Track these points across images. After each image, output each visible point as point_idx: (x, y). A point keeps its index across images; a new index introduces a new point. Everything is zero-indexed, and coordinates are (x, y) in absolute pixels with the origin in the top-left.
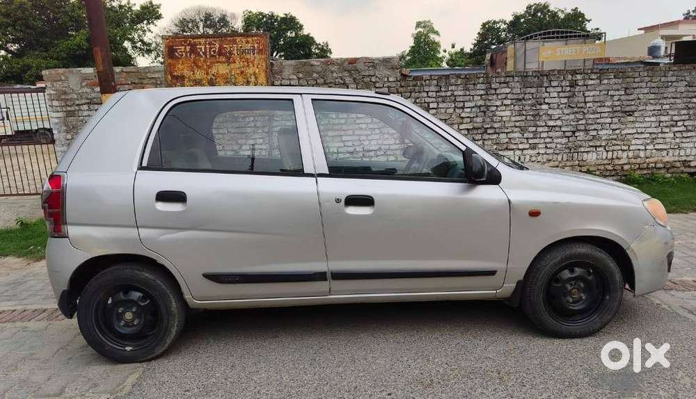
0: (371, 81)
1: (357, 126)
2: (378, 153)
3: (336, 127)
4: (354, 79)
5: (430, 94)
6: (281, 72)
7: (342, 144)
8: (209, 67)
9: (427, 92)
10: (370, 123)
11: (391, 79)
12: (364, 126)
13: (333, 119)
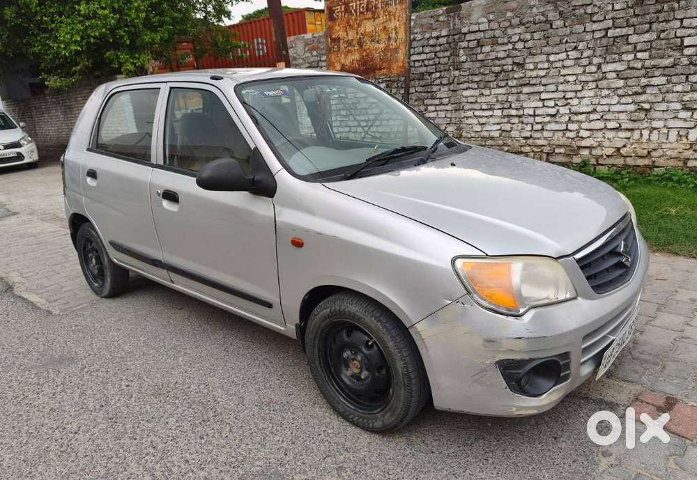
0: (586, 13)
1: (562, 79)
2: (592, 116)
3: (534, 81)
4: (561, 13)
5: (686, 23)
6: (469, 16)
7: (540, 104)
8: (359, 25)
9: (682, 20)
10: (581, 74)
11: (617, 7)
12: (571, 79)
13: (531, 70)
